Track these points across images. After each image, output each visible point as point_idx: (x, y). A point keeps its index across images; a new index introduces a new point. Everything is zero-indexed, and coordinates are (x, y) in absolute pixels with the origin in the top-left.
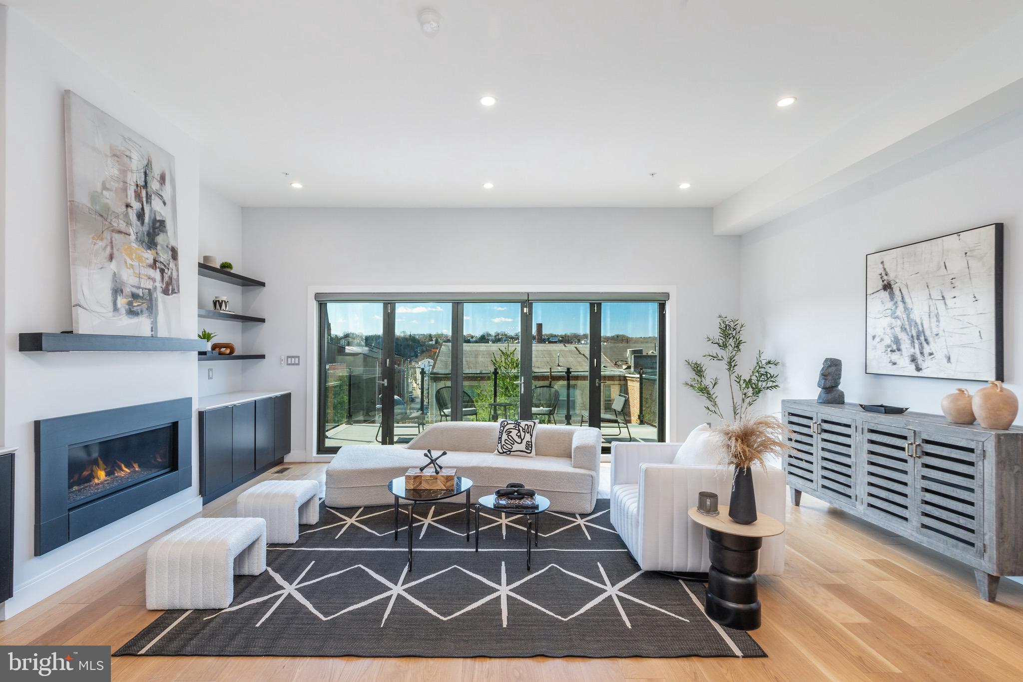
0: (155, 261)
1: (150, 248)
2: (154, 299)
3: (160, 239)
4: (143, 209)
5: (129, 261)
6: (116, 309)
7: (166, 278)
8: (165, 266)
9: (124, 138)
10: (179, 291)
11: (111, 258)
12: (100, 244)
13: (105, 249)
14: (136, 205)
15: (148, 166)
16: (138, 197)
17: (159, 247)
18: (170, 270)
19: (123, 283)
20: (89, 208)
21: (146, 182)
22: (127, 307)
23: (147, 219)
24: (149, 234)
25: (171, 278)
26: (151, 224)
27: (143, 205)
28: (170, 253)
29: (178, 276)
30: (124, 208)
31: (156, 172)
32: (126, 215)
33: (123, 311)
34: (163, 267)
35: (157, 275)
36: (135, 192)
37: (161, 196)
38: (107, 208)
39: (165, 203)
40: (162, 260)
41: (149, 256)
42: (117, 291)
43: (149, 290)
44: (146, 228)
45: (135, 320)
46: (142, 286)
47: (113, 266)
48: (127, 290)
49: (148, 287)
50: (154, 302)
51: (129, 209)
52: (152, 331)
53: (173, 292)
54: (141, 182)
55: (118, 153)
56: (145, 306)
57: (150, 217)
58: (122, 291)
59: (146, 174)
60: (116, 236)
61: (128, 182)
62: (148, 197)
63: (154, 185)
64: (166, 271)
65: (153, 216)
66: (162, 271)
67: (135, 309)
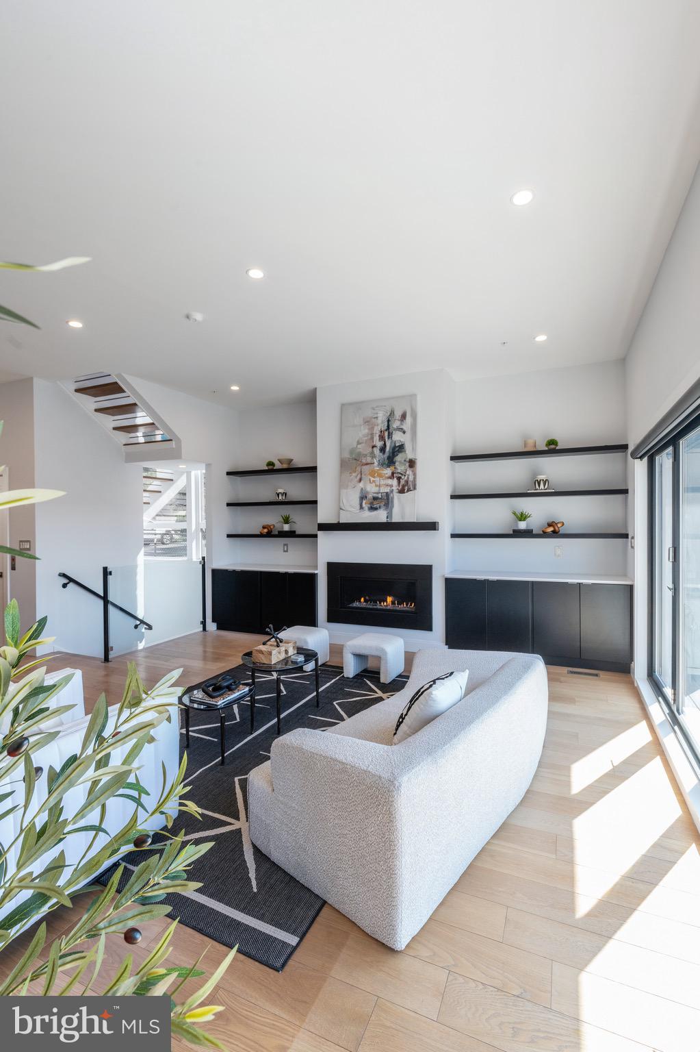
0: (393, 474)
1: (389, 466)
2: (390, 498)
3: (399, 458)
4: (385, 444)
5: (372, 479)
6: (361, 507)
7: (402, 482)
8: (402, 474)
9: (374, 409)
10: (415, 489)
11: (360, 480)
12: (354, 474)
13: (356, 477)
14: (379, 444)
15: (392, 413)
16: (382, 438)
17: (397, 463)
18: (406, 478)
19: (367, 493)
20: (349, 458)
21: (388, 426)
22: (369, 506)
23: (388, 449)
24: (389, 458)
25: (407, 482)
26: (391, 451)
27: (385, 442)
28: (407, 464)
29: (415, 478)
30: (370, 449)
31: (398, 414)
32: (373, 452)
33: (366, 508)
34: (400, 475)
35: (395, 482)
36: (379, 436)
37: (402, 429)
38: (359, 454)
39: (404, 432)
40: (399, 471)
41: (388, 472)
42: (363, 498)
43: (387, 493)
44: (387, 454)
45: (375, 513)
46: (381, 491)
47: (361, 485)
48: (370, 496)
49: (386, 491)
50: (390, 500)
51: (374, 449)
52: (387, 518)
53: (409, 490)
54: (386, 428)
55: (368, 419)
56: (382, 504)
57: (390, 447)
58: (366, 497)
59: (389, 421)
60: (364, 467)
61: (375, 432)
62: (390, 435)
63: (396, 424)
64: (403, 477)
65: (393, 445)
66: (399, 479)
67: (375, 506)
